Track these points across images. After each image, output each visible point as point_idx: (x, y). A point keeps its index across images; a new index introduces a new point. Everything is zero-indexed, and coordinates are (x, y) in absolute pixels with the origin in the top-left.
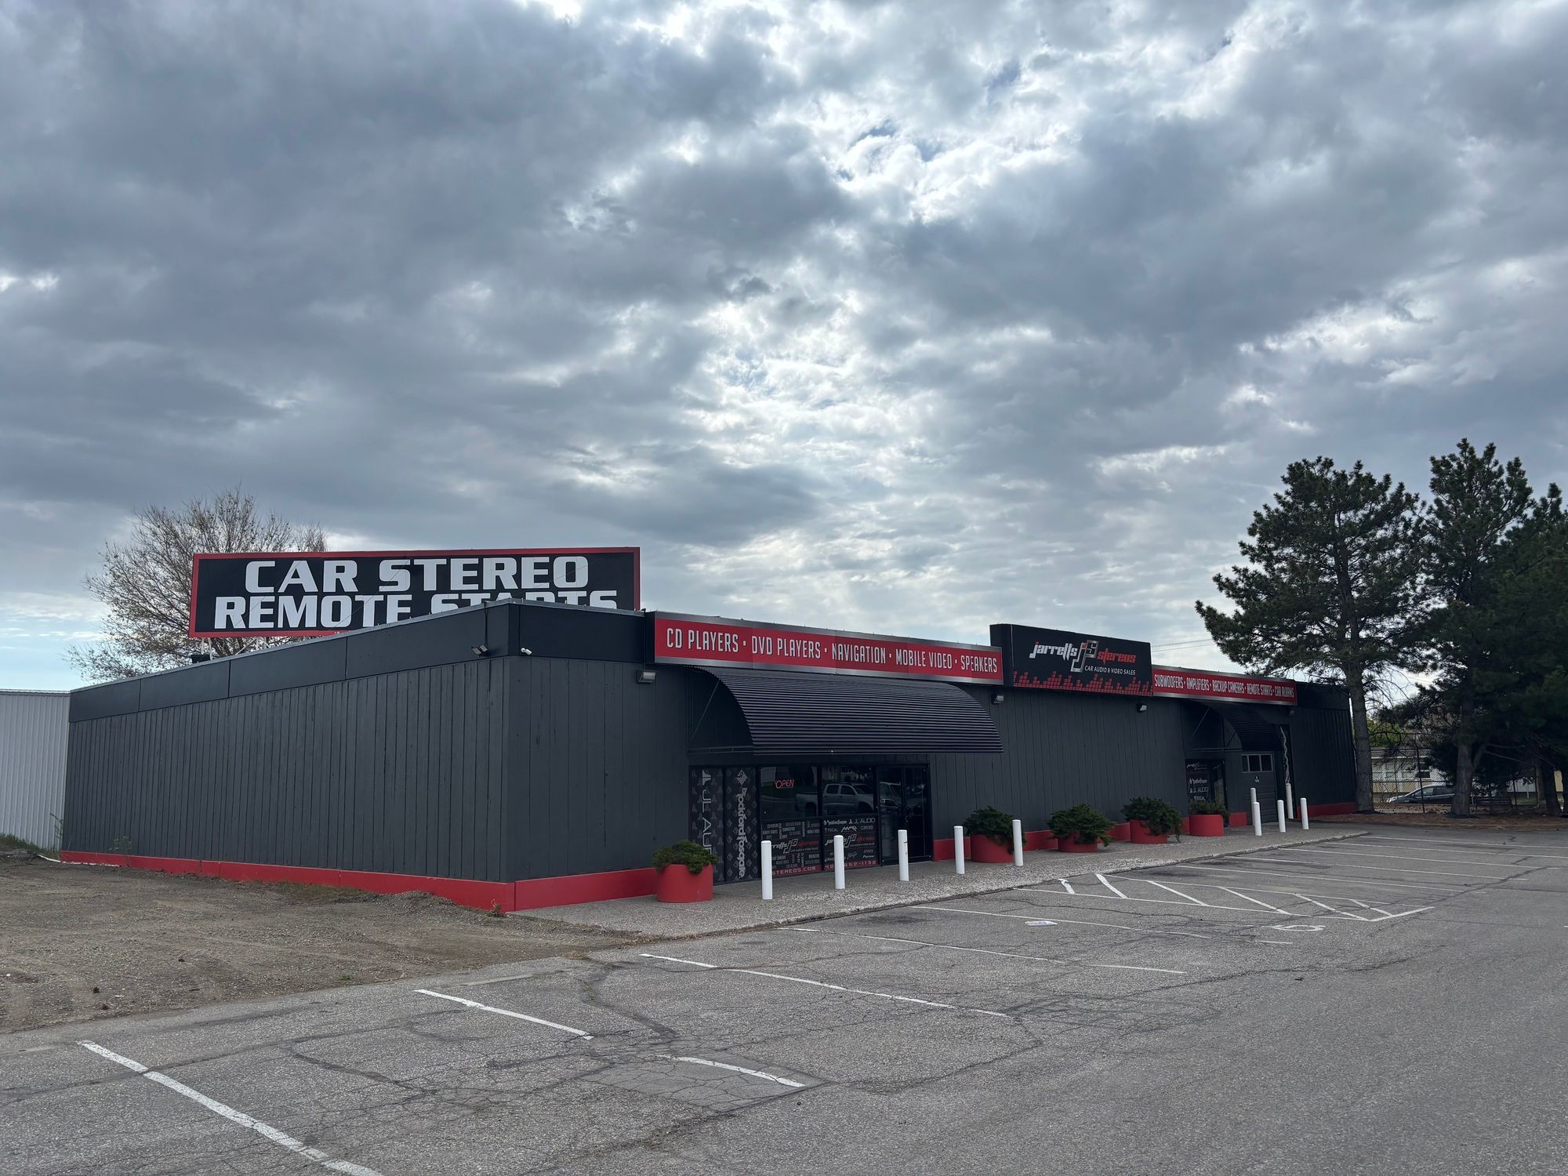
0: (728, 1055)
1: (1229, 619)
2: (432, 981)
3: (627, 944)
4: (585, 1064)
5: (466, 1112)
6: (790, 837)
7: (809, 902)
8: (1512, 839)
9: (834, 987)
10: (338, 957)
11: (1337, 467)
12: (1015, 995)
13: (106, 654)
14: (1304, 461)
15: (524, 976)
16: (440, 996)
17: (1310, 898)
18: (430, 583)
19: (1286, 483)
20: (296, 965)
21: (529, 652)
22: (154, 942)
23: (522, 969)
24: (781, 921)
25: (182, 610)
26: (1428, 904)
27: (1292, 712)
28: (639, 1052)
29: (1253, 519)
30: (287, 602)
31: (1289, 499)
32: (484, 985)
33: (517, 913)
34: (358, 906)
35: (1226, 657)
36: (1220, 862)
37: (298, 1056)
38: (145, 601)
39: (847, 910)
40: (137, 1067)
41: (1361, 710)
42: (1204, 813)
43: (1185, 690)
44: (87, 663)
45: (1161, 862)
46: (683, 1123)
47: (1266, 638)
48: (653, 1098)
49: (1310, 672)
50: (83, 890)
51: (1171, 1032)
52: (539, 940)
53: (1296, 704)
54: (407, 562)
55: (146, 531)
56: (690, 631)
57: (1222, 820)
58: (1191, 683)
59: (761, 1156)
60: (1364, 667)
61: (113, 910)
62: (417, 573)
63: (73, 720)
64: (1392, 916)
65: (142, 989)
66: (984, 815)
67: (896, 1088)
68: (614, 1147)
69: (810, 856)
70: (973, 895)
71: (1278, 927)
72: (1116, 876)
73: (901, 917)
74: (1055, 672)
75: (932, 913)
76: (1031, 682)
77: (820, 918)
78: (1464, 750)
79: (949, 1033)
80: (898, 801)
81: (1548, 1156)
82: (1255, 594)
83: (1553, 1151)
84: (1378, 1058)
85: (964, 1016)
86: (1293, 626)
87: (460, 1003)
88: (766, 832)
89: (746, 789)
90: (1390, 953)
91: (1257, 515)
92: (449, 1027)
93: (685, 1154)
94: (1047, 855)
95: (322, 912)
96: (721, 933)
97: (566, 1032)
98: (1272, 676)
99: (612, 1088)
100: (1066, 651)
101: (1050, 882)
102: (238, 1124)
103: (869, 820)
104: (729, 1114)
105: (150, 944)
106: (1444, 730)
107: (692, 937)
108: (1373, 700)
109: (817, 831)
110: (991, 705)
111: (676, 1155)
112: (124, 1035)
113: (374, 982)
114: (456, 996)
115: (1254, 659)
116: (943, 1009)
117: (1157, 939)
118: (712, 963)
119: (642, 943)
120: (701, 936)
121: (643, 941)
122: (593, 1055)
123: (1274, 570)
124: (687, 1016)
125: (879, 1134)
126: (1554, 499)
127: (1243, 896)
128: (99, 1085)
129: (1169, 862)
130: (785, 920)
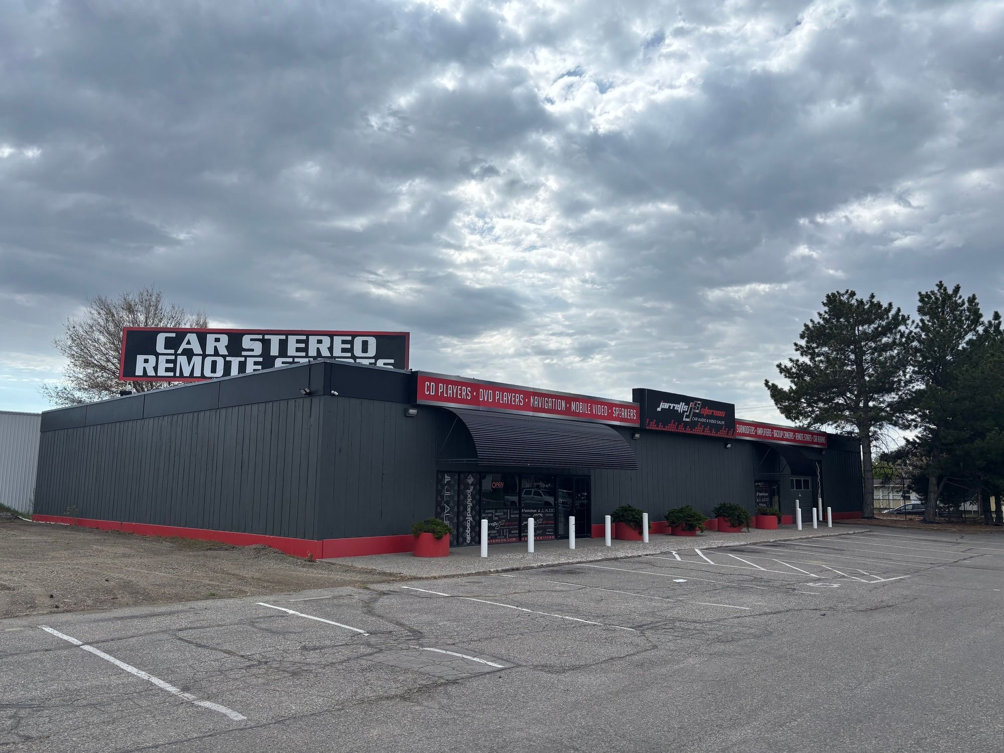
0: (456, 647)
1: (785, 392)
2: (267, 598)
3: (393, 580)
4: (363, 650)
5: (286, 675)
6: (500, 519)
7: (511, 559)
8: (962, 538)
9: (525, 610)
10: (207, 582)
11: (858, 296)
12: (641, 619)
13: (66, 389)
14: (838, 292)
15: (326, 597)
16: (272, 607)
17: (832, 568)
18: (274, 351)
19: (825, 306)
20: (180, 586)
21: (336, 393)
22: (90, 569)
23: (325, 593)
24: (492, 570)
25: (114, 364)
26: (907, 574)
27: (824, 452)
28: (399, 644)
29: (803, 328)
30: (182, 360)
31: (826, 316)
32: (300, 601)
33: (324, 560)
34: (222, 552)
35: (783, 416)
36: (775, 545)
37: (180, 639)
38: (92, 356)
39: (535, 565)
40: (75, 641)
41: (868, 453)
42: (765, 514)
43: (756, 435)
44: (53, 395)
45: (737, 543)
46: (425, 686)
47: (809, 405)
48: (406, 671)
49: (836, 427)
50: (45, 538)
51: (740, 643)
52: (338, 576)
53: (826, 447)
54: (260, 337)
55: (93, 312)
56: (440, 385)
57: (777, 518)
58: (760, 431)
59: (475, 707)
60: (871, 425)
61: (65, 550)
62: (266, 344)
63: (43, 431)
64: (884, 580)
65: (80, 597)
66: (625, 509)
67: (563, 670)
68: (381, 698)
69: (512, 532)
70: (616, 559)
71: (810, 584)
72: (708, 551)
73: (569, 571)
74: (673, 421)
75: (590, 569)
76: (657, 426)
77: (518, 569)
78: (933, 480)
79: (597, 639)
80: (569, 501)
81: (979, 722)
82: (803, 376)
83: (983, 719)
84: (873, 662)
85: (608, 630)
86: (826, 398)
87: (285, 612)
88: (485, 515)
89: (472, 487)
90: (882, 601)
91: (806, 325)
92: (278, 625)
93: (426, 704)
94: (664, 537)
95: (199, 556)
96: (453, 576)
97: (352, 631)
98: (812, 429)
99: (380, 664)
100: (681, 407)
101: (665, 553)
102: (140, 678)
103: (551, 510)
104: (455, 682)
105: (87, 570)
106: (921, 468)
107: (435, 578)
108: (876, 446)
109: (517, 516)
110: (632, 440)
111: (420, 704)
112: (68, 623)
113: (230, 597)
114: (282, 607)
115: (801, 418)
116: (594, 625)
117: (732, 589)
118: (447, 593)
119: (403, 580)
120: (440, 577)
121: (403, 579)
122: (369, 645)
123: (815, 361)
124: (430, 623)
125: (551, 696)
126: (997, 322)
127: (788, 565)
128: (51, 652)
129: (742, 543)
130: (495, 569)
